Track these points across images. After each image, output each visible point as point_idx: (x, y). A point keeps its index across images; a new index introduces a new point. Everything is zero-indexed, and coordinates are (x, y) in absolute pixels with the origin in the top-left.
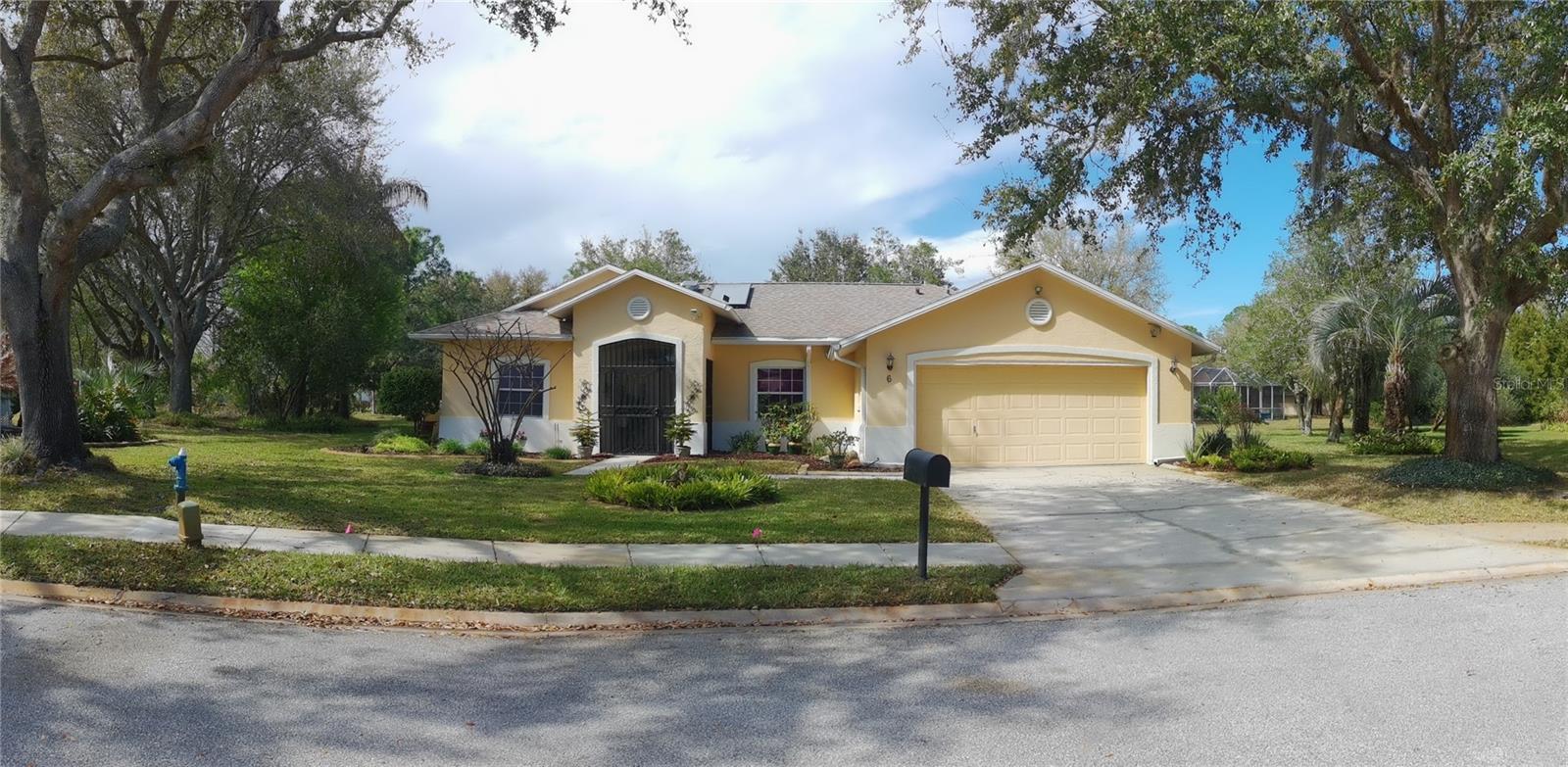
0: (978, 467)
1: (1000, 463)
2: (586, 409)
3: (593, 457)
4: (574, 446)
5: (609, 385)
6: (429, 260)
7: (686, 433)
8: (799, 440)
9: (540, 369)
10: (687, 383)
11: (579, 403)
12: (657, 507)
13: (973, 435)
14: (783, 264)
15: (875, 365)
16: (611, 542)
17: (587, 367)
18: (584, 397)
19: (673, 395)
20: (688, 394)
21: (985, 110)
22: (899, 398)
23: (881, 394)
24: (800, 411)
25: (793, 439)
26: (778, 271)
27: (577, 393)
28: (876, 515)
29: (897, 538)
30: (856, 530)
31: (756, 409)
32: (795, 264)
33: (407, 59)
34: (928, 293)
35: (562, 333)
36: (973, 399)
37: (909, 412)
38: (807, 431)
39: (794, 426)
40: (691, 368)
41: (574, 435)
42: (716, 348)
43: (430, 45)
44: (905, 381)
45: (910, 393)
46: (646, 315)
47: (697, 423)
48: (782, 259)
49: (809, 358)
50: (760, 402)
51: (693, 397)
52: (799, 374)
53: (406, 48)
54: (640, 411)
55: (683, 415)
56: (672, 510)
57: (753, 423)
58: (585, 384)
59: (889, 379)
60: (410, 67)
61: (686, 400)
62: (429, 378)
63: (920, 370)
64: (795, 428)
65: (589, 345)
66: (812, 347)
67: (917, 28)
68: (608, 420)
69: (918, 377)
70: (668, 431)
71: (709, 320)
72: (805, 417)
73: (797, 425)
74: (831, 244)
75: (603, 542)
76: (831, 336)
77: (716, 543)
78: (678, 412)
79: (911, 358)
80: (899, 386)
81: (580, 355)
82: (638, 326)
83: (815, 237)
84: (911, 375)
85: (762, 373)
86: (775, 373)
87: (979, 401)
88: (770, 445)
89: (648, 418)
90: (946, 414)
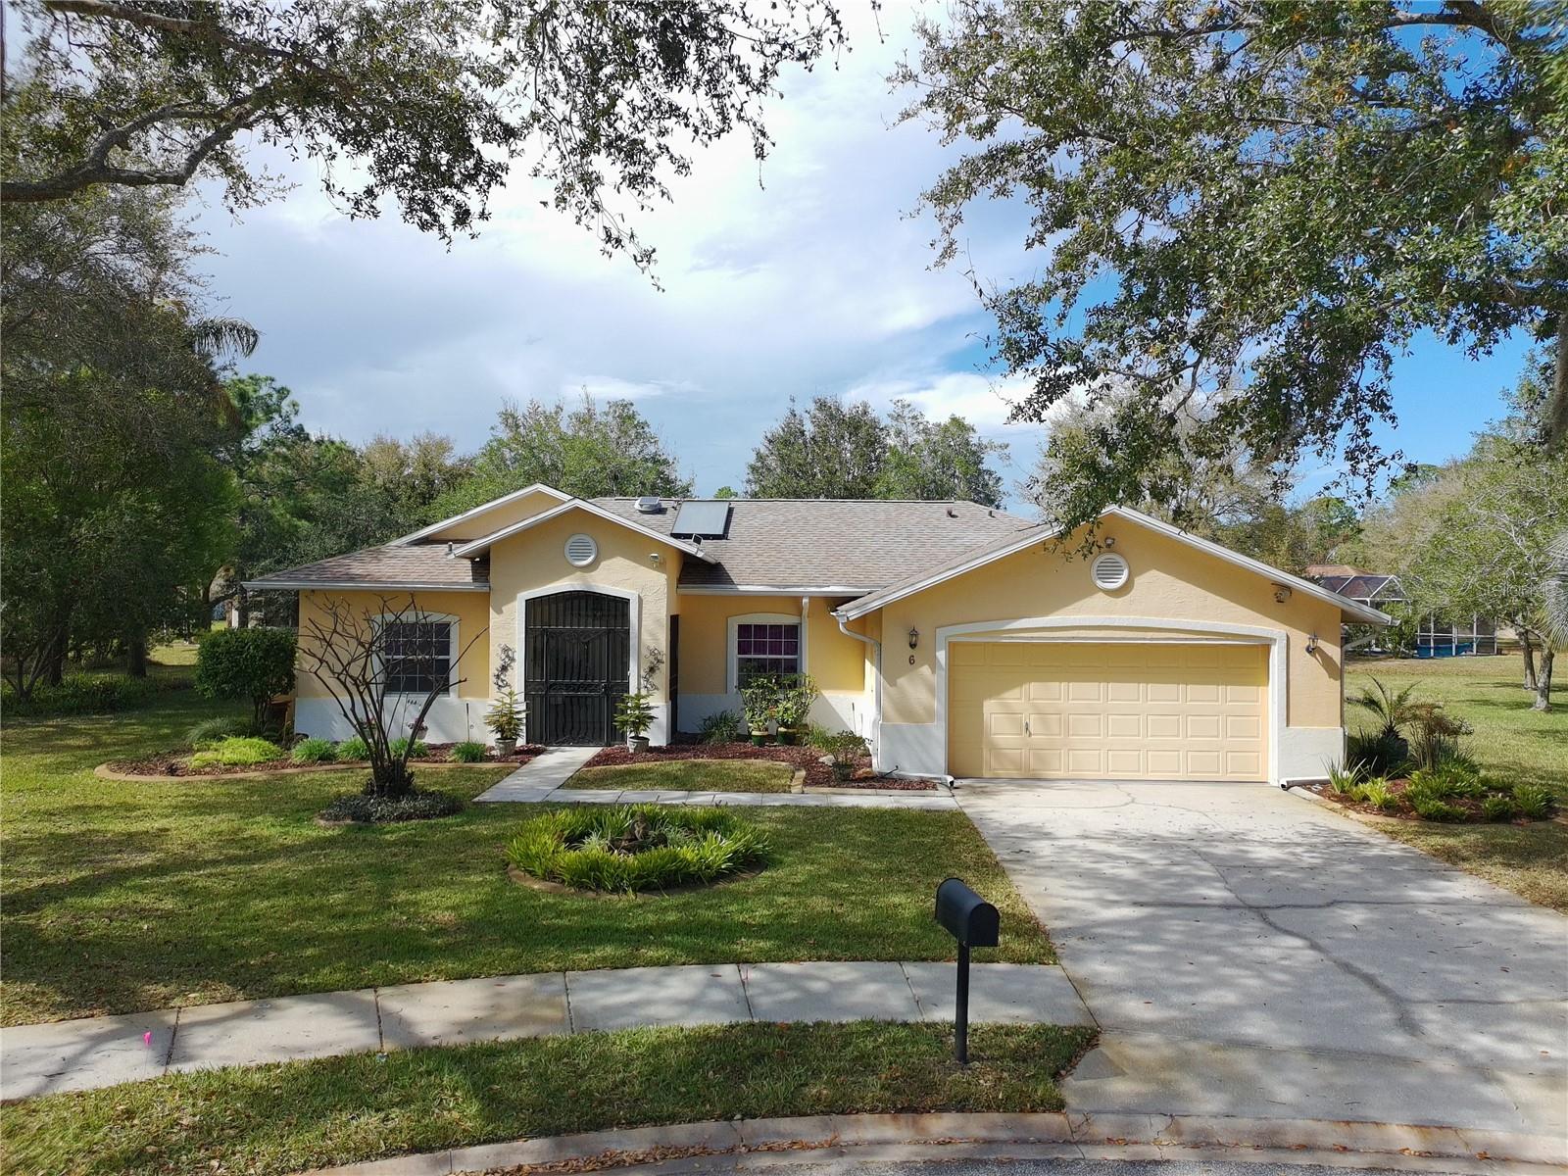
0: (1031, 779)
1: (1061, 774)
2: (507, 685)
3: (517, 753)
4: (490, 739)
5: (539, 650)
6: (274, 422)
7: (643, 720)
8: (792, 726)
9: (443, 629)
10: (645, 652)
11: (498, 677)
12: (605, 889)
13: (1025, 735)
14: (770, 442)
15: (894, 641)
16: (542, 971)
17: (508, 627)
18: (504, 668)
19: (626, 667)
20: (645, 666)
21: (1039, 362)
22: (925, 688)
23: (901, 681)
24: (794, 685)
25: (785, 724)
26: (763, 451)
27: (495, 664)
28: (896, 900)
29: (925, 954)
30: (870, 938)
31: (736, 683)
32: (786, 443)
33: (226, 197)
34: (964, 516)
35: (475, 580)
36: (1025, 687)
37: (939, 705)
38: (803, 712)
39: (785, 706)
40: (649, 630)
41: (489, 724)
42: (683, 599)
43: (263, 182)
44: (933, 665)
45: (939, 679)
46: (590, 560)
47: (658, 705)
48: (769, 436)
49: (805, 612)
50: (741, 669)
51: (652, 670)
52: (793, 631)
53: (224, 182)
54: (579, 687)
55: (638, 697)
56: (625, 892)
57: (731, 699)
58: (506, 650)
59: (912, 661)
60: (232, 211)
61: (643, 674)
62: (277, 643)
63: (953, 648)
64: (787, 709)
65: (512, 598)
66: (811, 598)
67: (951, 226)
68: (538, 699)
69: (950, 657)
70: (619, 718)
71: (674, 566)
72: (801, 694)
73: (789, 705)
74: (832, 417)
75: (531, 971)
76: (834, 585)
77: (684, 964)
78: (633, 691)
79: (942, 634)
80: (925, 670)
81: (499, 612)
82: (578, 573)
83: (812, 407)
84: (941, 655)
85: (744, 630)
86: (760, 629)
87: (1034, 688)
88: (754, 733)
89: (592, 696)
90: (990, 706)
